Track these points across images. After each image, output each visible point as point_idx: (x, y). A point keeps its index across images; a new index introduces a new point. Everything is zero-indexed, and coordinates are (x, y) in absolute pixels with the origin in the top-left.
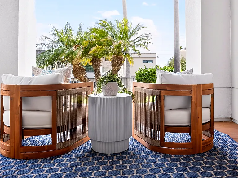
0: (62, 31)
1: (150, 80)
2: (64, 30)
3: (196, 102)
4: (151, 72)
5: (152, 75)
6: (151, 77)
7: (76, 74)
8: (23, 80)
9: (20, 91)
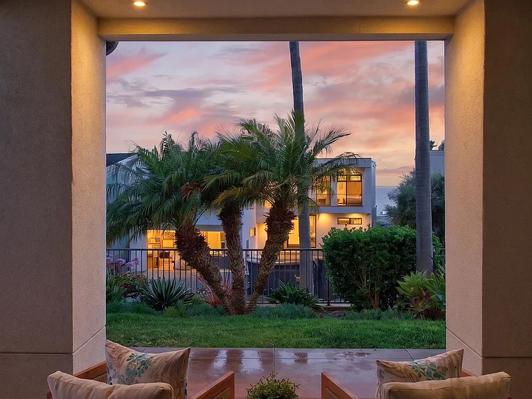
0: (156, 151)
2: (159, 149)
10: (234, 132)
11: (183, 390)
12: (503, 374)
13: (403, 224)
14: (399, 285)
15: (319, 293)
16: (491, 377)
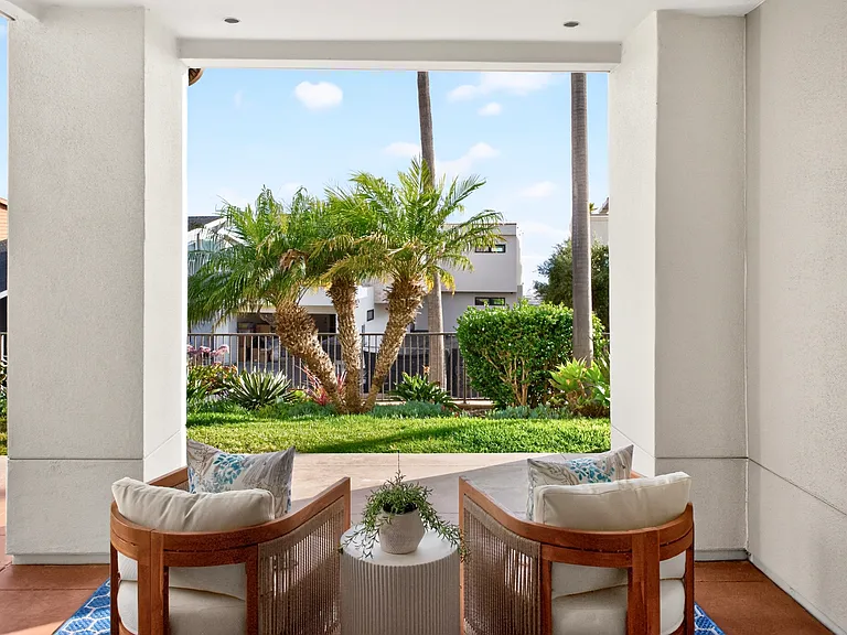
0: (250, 211)
1: (500, 345)
2: (254, 209)
3: (643, 585)
4: (503, 323)
5: (506, 332)
6: (502, 340)
7: (288, 336)
8: (169, 505)
9: (165, 550)
10: (349, 190)
11: (285, 498)
12: (682, 474)
13: (556, 303)
14: (551, 377)
15: (454, 389)
16: (667, 478)
